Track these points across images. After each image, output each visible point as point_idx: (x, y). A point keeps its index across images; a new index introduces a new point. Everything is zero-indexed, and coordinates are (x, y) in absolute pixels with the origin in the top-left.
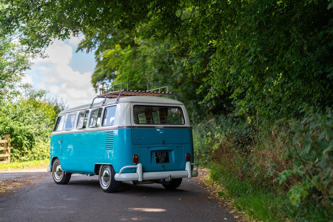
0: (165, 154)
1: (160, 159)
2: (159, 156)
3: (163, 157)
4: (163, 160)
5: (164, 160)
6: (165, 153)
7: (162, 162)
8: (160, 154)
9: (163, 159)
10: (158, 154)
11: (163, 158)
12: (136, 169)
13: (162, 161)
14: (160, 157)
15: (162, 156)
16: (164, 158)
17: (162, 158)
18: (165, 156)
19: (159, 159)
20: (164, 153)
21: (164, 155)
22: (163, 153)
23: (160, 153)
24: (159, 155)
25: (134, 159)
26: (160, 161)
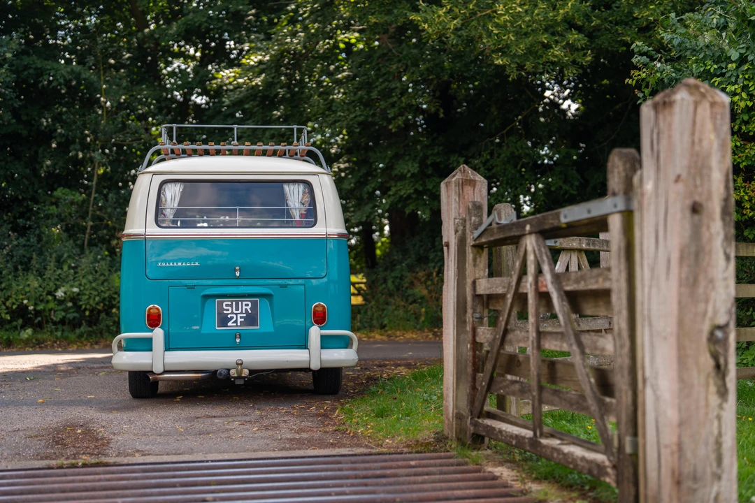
0: (247, 305)
1: (233, 317)
2: (228, 310)
3: (242, 313)
4: (239, 320)
5: (243, 320)
6: (250, 303)
7: (235, 324)
8: (231, 306)
9: (241, 317)
10: (227, 305)
11: (239, 316)
12: (150, 340)
13: (236, 322)
14: (232, 313)
15: (237, 309)
16: (245, 315)
17: (236, 314)
18: (246, 309)
19: (229, 316)
20: (244, 303)
21: (244, 307)
22: (242, 301)
23: (232, 301)
24: (230, 308)
25: (148, 315)
26: (230, 324)
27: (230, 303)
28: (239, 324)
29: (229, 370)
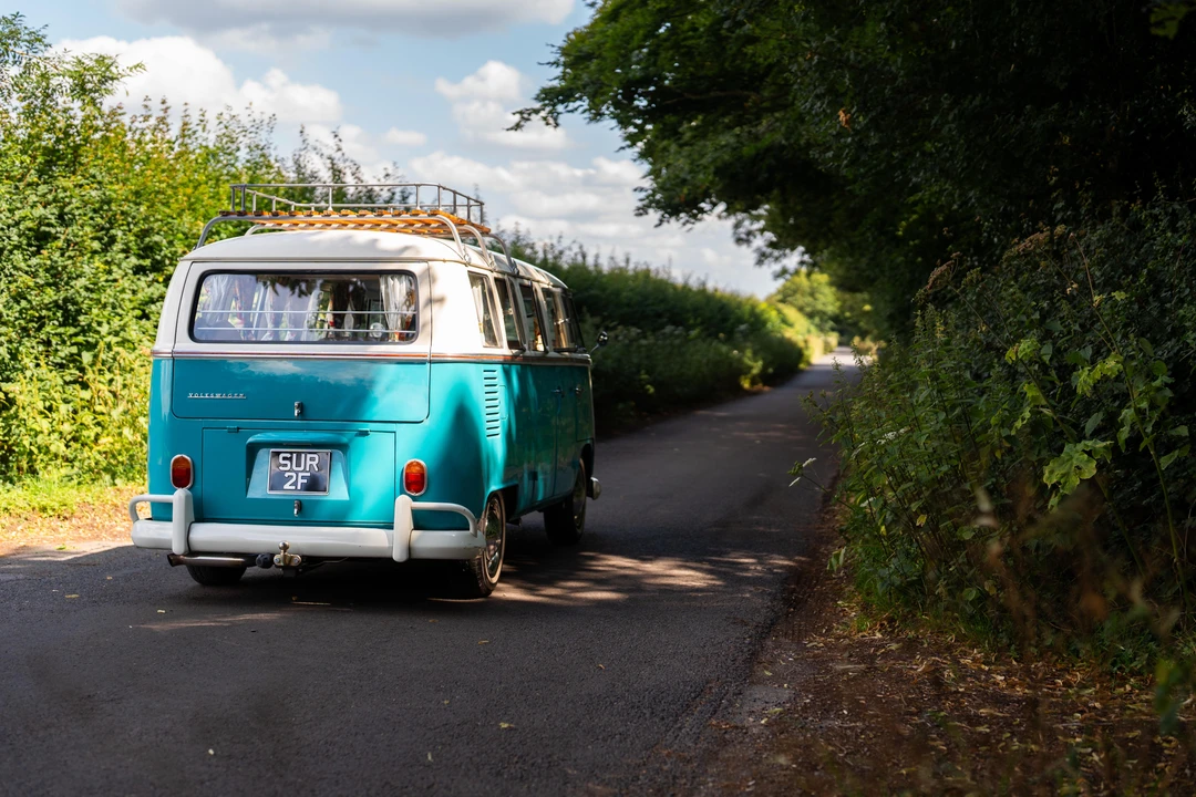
0: (312, 459)
1: (292, 477)
2: (286, 465)
3: (304, 471)
4: (300, 481)
5: (305, 481)
6: (316, 457)
7: (294, 487)
8: (290, 459)
9: (303, 477)
10: (284, 459)
11: (300, 475)
13: (295, 484)
14: (291, 470)
15: (298, 465)
16: (308, 474)
17: (297, 473)
18: (311, 466)
19: (287, 475)
20: (309, 456)
21: (309, 462)
22: (306, 453)
23: (291, 453)
24: (288, 462)
25: (174, 469)
26: (287, 486)
27: (289, 455)
28: (299, 488)
29: (273, 555)
